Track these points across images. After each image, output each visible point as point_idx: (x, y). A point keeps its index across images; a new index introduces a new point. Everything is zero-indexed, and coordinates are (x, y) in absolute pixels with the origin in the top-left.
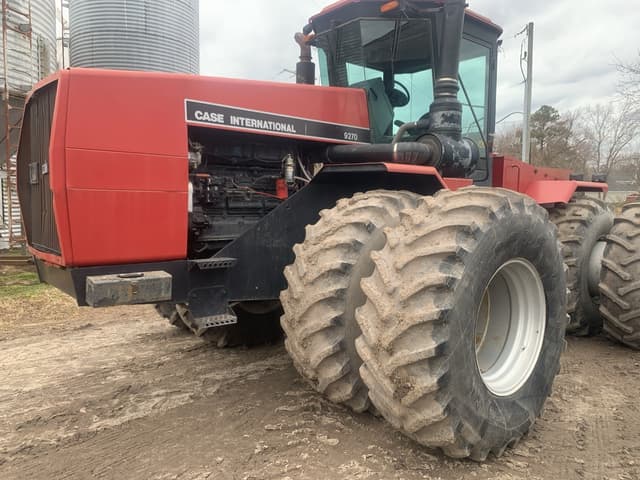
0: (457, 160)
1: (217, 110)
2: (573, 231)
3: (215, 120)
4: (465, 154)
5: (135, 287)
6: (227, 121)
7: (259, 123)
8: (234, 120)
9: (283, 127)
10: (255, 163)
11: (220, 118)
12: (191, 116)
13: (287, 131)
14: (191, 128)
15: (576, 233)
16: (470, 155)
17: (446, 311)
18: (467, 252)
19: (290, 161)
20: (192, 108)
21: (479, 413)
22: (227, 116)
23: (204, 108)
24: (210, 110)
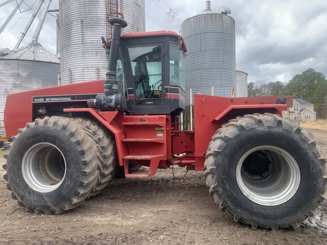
0: (105, 104)
1: (41, 98)
3: (41, 101)
4: (111, 101)
6: (45, 100)
7: (56, 99)
8: (47, 99)
9: (66, 99)
11: (43, 100)
12: (34, 101)
13: (69, 100)
14: (33, 104)
16: (114, 101)
20: (34, 98)
21: (19, 191)
22: (45, 98)
23: (37, 98)
24: (39, 98)
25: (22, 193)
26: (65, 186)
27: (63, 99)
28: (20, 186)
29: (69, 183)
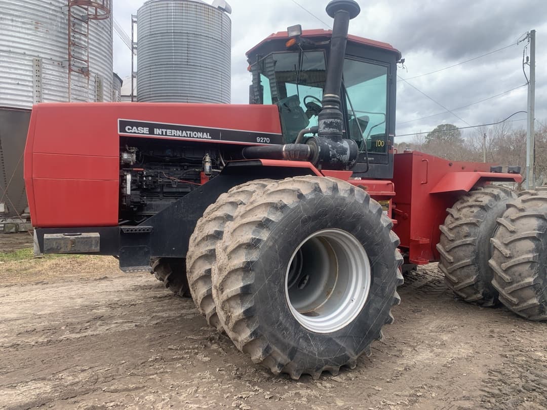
0: (334, 156)
1: (143, 125)
2: (472, 214)
3: (143, 132)
4: (343, 151)
5: (73, 242)
6: (151, 132)
7: (179, 133)
8: (157, 131)
9: (200, 135)
10: (182, 160)
11: (146, 130)
12: (122, 130)
13: (206, 138)
14: (121, 138)
15: (475, 216)
16: (348, 152)
17: (252, 262)
18: (273, 222)
19: (208, 158)
20: (123, 125)
21: (286, 341)
22: (152, 128)
23: (133, 124)
24: (138, 125)
25: (292, 343)
26: (371, 311)
27: (193, 134)
28: (286, 329)
29: (378, 305)
